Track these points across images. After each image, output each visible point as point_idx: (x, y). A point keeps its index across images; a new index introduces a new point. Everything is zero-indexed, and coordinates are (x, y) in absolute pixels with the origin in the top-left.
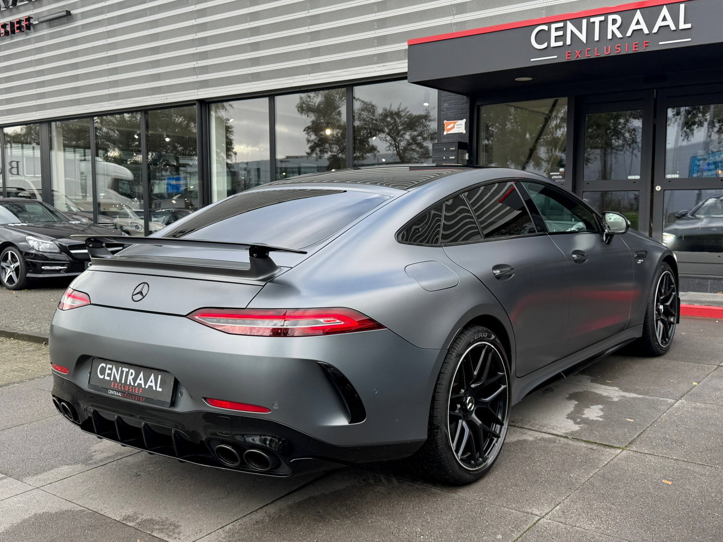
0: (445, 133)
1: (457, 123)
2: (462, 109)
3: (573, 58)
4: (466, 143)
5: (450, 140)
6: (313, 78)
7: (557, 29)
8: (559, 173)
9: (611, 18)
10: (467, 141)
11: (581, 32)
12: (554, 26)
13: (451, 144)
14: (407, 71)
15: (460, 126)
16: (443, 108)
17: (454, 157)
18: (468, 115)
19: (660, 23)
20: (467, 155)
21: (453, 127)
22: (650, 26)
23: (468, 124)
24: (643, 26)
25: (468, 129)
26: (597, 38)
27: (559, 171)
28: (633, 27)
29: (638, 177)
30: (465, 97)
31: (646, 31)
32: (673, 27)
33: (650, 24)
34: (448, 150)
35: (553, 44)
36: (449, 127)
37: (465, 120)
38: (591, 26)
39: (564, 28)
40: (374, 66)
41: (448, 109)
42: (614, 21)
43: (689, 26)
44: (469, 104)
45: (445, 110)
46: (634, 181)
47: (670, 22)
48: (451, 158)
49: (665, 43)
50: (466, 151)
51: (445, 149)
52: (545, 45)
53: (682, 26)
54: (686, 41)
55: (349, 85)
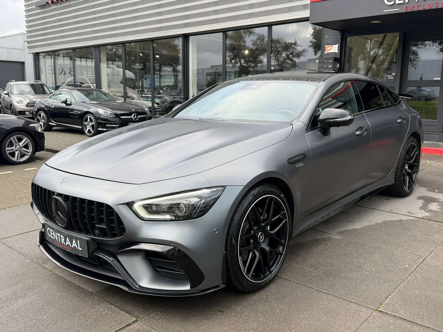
0: (326, 52)
1: (333, 47)
2: (336, 39)
3: (409, 10)
4: (338, 58)
5: (328, 57)
6: (249, 21)
8: (392, 76)
10: (338, 57)
13: (330, 59)
14: (309, 16)
15: (335, 49)
16: (325, 38)
17: (331, 66)
18: (340, 42)
20: (338, 65)
21: (331, 49)
23: (340, 47)
25: (340, 50)
27: (392, 75)
29: (439, 79)
30: (338, 32)
34: (328, 62)
35: (398, 2)
36: (328, 49)
37: (338, 45)
40: (285, 14)
41: (328, 39)
44: (340, 36)
45: (326, 39)
46: (437, 81)
48: (329, 66)
50: (338, 63)
51: (326, 62)
52: (393, 3)
55: (270, 25)
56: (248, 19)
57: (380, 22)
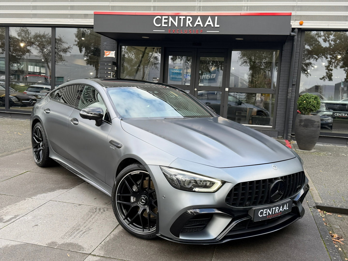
0: (105, 56)
1: (111, 52)
2: (113, 46)
3: (172, 33)
4: (115, 62)
5: (107, 60)
6: (33, 21)
7: (165, 19)
8: (157, 80)
9: (188, 18)
10: (116, 61)
11: (175, 21)
12: (164, 17)
13: (109, 62)
15: (112, 54)
16: (104, 45)
17: (110, 68)
18: (116, 49)
19: (207, 23)
20: (116, 68)
21: (109, 54)
22: (204, 24)
23: (116, 53)
24: (201, 23)
25: (116, 56)
26: (182, 25)
27: (156, 79)
28: (197, 23)
29: (189, 84)
30: (115, 41)
31: (202, 26)
32: (212, 26)
33: (204, 23)
34: (107, 65)
35: (163, 25)
36: (107, 54)
37: (114, 52)
38: (179, 20)
39: (168, 19)
40: (68, 19)
41: (106, 45)
42: (189, 19)
43: (218, 26)
44: (117, 44)
45: (105, 45)
46: (188, 86)
47: (211, 23)
48: (109, 68)
49: (209, 32)
50: (115, 66)
51: (106, 64)
52: (160, 25)
53: (216, 26)
54: (216, 32)
55: (54, 27)
56: (32, 19)
57: (149, 38)
